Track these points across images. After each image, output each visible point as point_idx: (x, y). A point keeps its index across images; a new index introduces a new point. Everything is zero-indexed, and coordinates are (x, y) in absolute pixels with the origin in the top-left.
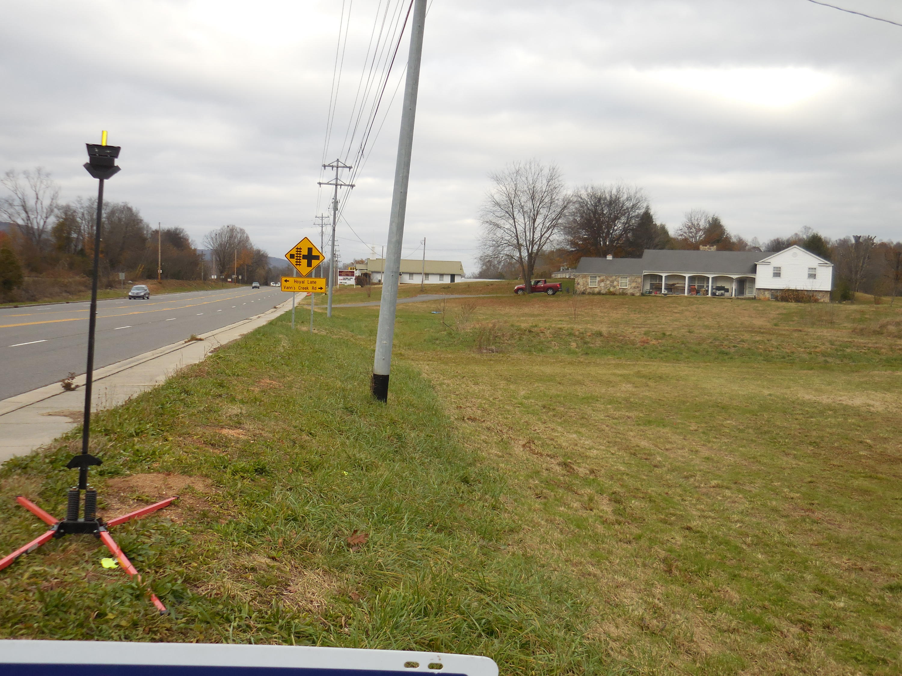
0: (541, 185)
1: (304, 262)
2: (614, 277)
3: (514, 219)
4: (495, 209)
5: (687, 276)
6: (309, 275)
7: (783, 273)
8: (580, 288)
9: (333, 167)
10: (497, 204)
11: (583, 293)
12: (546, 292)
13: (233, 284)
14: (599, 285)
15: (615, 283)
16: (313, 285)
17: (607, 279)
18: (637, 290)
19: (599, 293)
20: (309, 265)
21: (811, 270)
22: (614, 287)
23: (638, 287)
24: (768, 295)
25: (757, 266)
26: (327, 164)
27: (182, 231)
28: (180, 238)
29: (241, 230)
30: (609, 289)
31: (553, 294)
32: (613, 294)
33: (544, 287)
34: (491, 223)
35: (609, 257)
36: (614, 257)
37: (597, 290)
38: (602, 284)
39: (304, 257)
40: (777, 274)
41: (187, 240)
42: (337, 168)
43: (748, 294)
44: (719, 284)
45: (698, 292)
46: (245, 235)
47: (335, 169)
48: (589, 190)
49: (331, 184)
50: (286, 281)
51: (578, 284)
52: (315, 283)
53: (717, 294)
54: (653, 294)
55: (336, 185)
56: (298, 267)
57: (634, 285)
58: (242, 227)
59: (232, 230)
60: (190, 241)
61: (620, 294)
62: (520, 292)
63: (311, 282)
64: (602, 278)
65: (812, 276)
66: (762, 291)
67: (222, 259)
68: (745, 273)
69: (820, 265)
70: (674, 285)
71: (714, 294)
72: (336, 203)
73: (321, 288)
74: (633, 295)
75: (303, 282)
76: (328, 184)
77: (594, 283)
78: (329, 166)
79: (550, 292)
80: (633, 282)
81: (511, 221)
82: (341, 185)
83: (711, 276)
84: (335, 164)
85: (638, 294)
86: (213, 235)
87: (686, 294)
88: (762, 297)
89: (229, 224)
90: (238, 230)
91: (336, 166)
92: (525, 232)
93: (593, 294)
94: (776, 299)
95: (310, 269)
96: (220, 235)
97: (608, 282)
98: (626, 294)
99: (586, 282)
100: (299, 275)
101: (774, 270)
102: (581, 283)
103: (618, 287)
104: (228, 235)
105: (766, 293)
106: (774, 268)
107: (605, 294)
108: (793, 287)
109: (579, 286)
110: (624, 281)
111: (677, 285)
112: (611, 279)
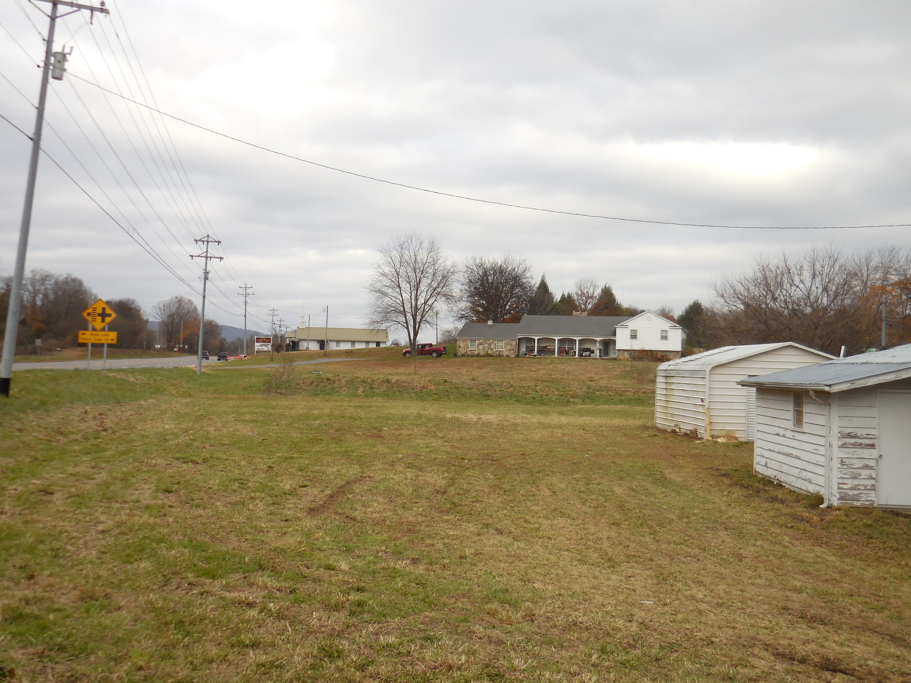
0: (422, 256)
1: (99, 319)
2: (491, 341)
3: (400, 288)
4: (381, 278)
5: (557, 338)
6: (103, 329)
7: (639, 335)
8: (461, 351)
9: (203, 241)
10: (384, 275)
11: (463, 355)
12: (431, 355)
13: (179, 354)
14: (478, 348)
15: (493, 346)
16: (106, 337)
17: (485, 343)
18: (512, 352)
19: (478, 355)
20: (103, 321)
21: (663, 332)
22: (492, 349)
23: (512, 349)
24: (626, 355)
25: (617, 329)
26: (198, 239)
27: (134, 302)
28: (131, 309)
29: (189, 301)
30: (487, 352)
31: (437, 357)
32: (491, 356)
33: (429, 350)
34: (379, 291)
35: (490, 323)
36: (494, 322)
37: (476, 352)
38: (481, 347)
39: (99, 315)
40: (634, 336)
41: (140, 310)
42: (208, 242)
43: (612, 355)
44: (586, 346)
45: (567, 353)
46: (193, 306)
47: (205, 243)
48: (478, 261)
49: (201, 257)
50: (83, 334)
51: (460, 347)
52: (108, 335)
53: (584, 355)
54: (528, 356)
55: (207, 258)
56: (94, 323)
57: (509, 347)
58: (190, 298)
59: (180, 301)
60: (142, 311)
61: (497, 356)
62: (407, 355)
63: (105, 335)
64: (481, 341)
65: (664, 338)
66: (622, 352)
67: (170, 329)
68: (607, 336)
69: (672, 327)
70: (546, 347)
71: (581, 355)
72: (206, 273)
73: (112, 340)
74: (508, 356)
75: (98, 335)
76: (199, 256)
77: (474, 346)
78: (200, 240)
79: (434, 355)
80: (509, 344)
81: (398, 290)
82: (211, 258)
83: (577, 339)
84: (205, 239)
85: (513, 356)
86: (162, 306)
87: (556, 355)
88: (621, 357)
89: (177, 295)
90: (187, 301)
91: (207, 241)
92: (411, 299)
93: (473, 356)
94: (634, 359)
95: (103, 324)
96: (169, 306)
97: (486, 345)
98: (502, 356)
99: (467, 345)
100: (94, 329)
101: (631, 333)
102: (462, 346)
103: (494, 350)
104: (176, 306)
105: (626, 353)
106: (631, 330)
107: (484, 356)
108: (647, 348)
109: (460, 349)
110: (500, 344)
111: (549, 347)
112: (488, 342)
